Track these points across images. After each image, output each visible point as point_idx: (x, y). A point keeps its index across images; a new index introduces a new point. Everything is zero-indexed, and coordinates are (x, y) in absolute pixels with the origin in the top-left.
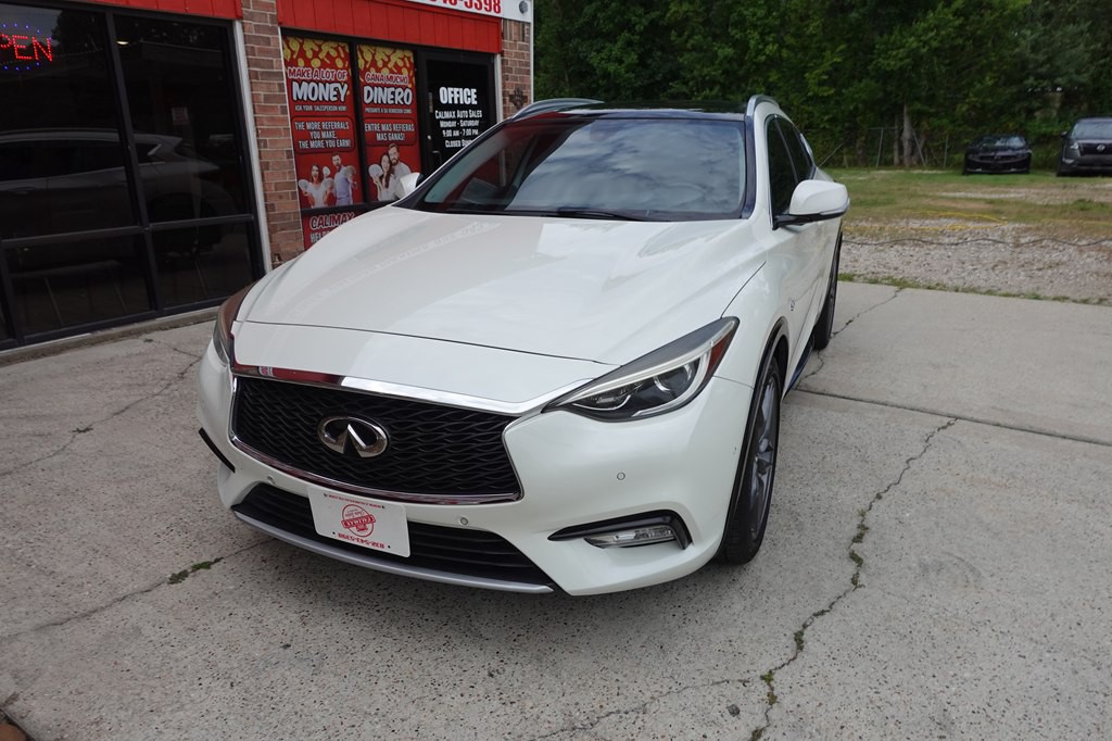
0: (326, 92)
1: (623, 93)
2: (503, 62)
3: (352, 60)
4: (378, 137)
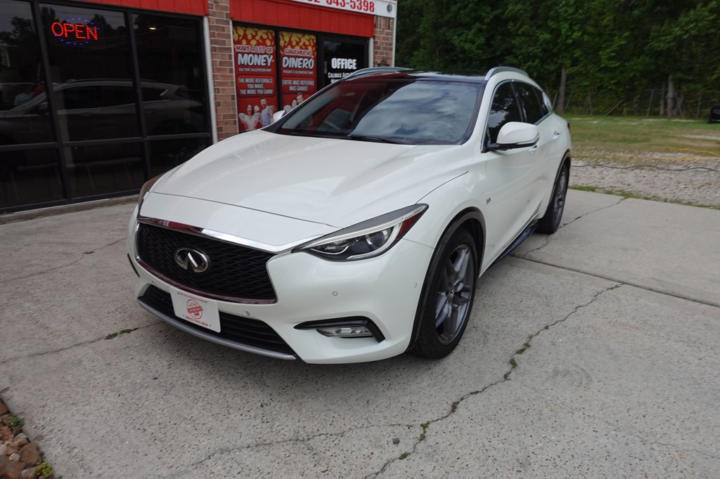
0: (259, 60)
1: (474, 63)
2: (375, 43)
3: (276, 41)
4: (291, 88)
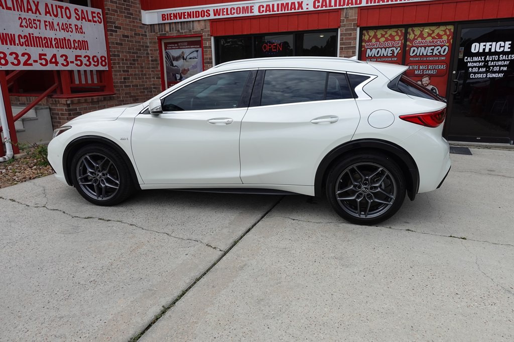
3: (406, 36)
4: (416, 72)
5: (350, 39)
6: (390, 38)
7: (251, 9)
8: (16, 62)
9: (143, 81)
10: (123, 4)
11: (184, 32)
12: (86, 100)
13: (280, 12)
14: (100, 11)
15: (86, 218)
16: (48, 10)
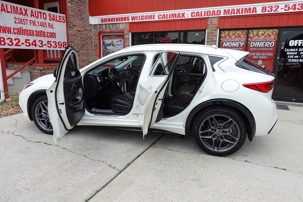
3: (248, 35)
4: (254, 57)
5: (213, 36)
6: (238, 36)
7: (154, 17)
8: (10, 43)
9: (88, 58)
10: (78, 12)
11: (114, 29)
12: (52, 68)
13: (171, 19)
14: (64, 16)
15: (36, 142)
16: (32, 14)
